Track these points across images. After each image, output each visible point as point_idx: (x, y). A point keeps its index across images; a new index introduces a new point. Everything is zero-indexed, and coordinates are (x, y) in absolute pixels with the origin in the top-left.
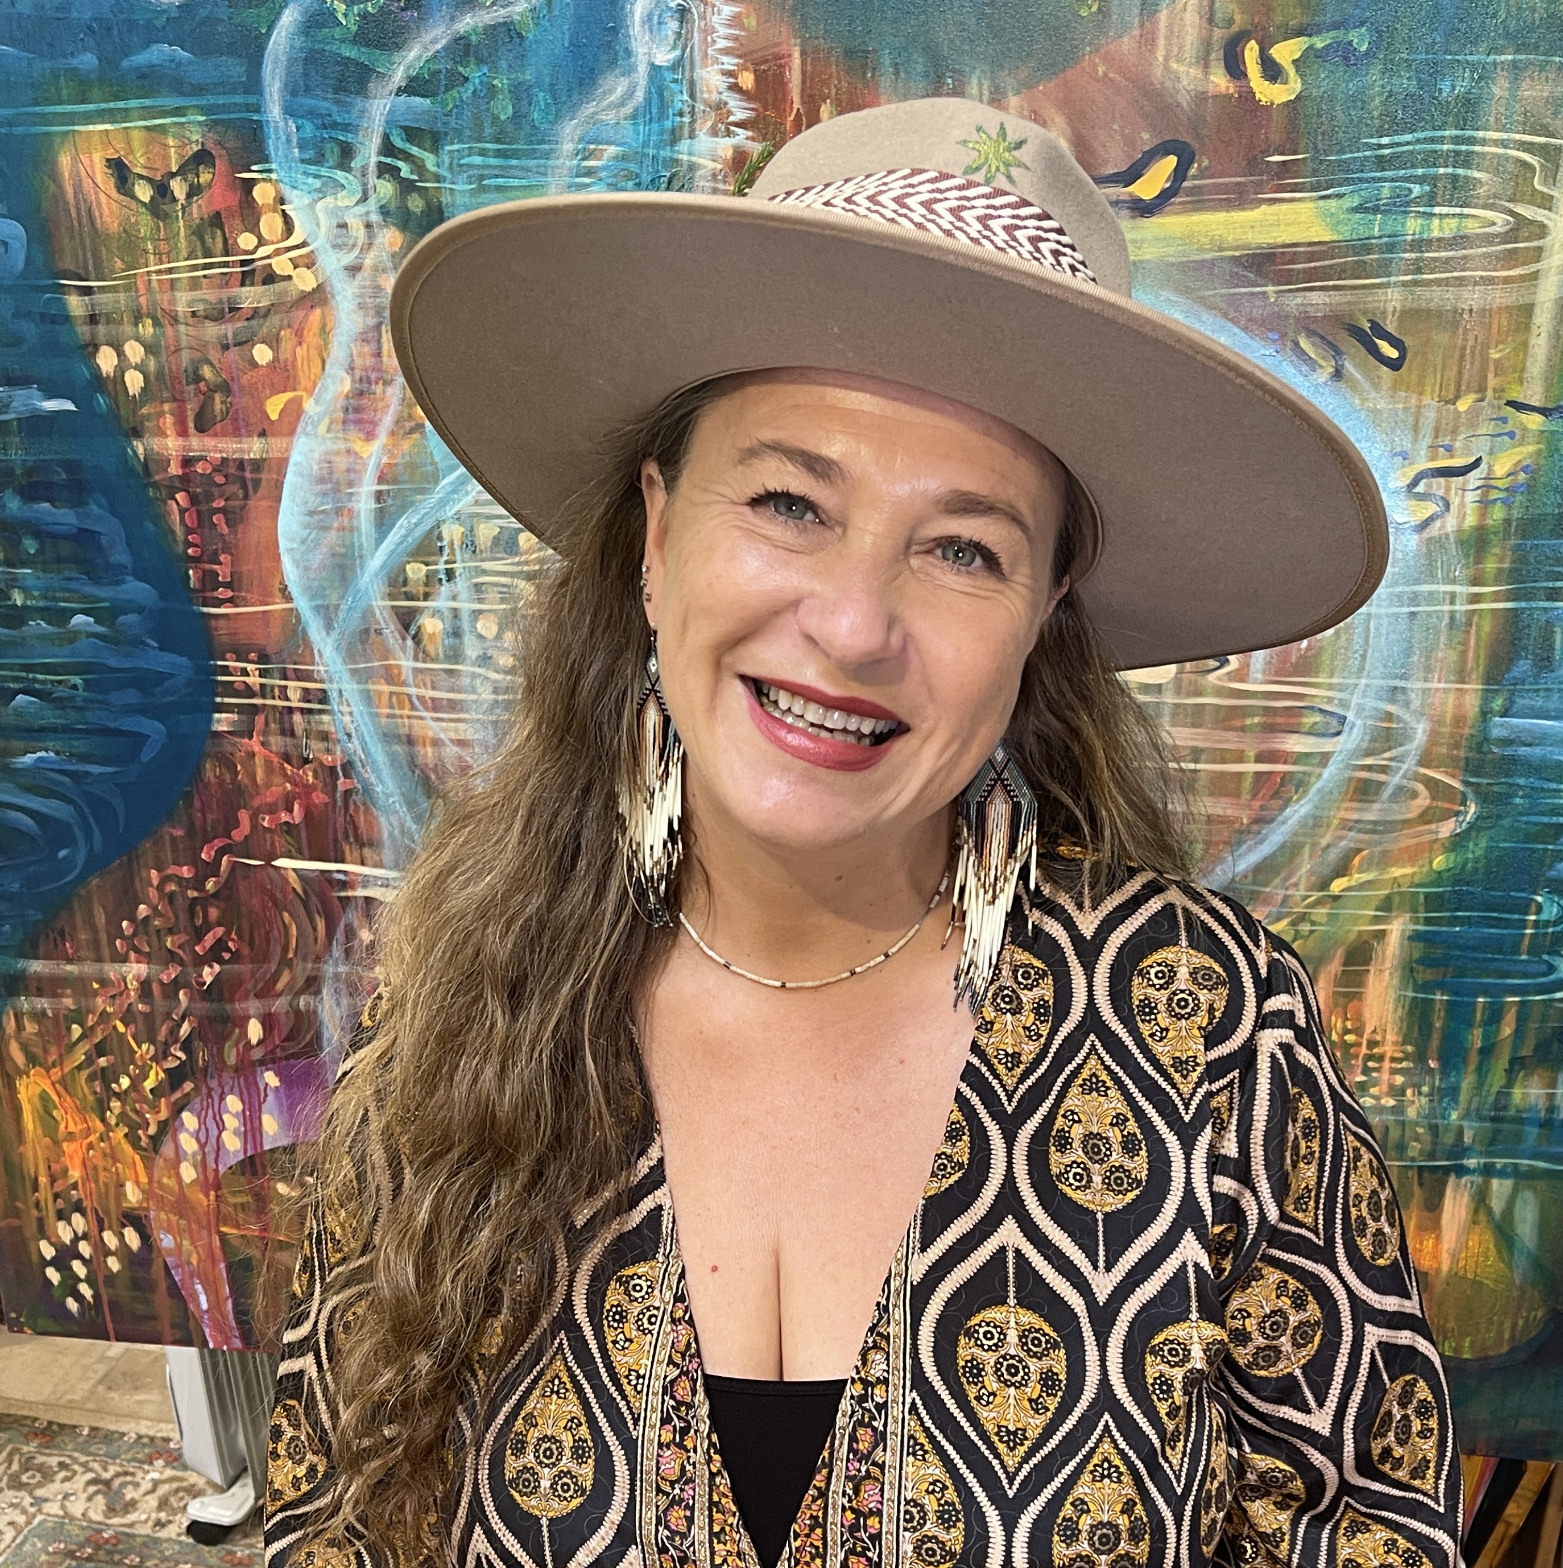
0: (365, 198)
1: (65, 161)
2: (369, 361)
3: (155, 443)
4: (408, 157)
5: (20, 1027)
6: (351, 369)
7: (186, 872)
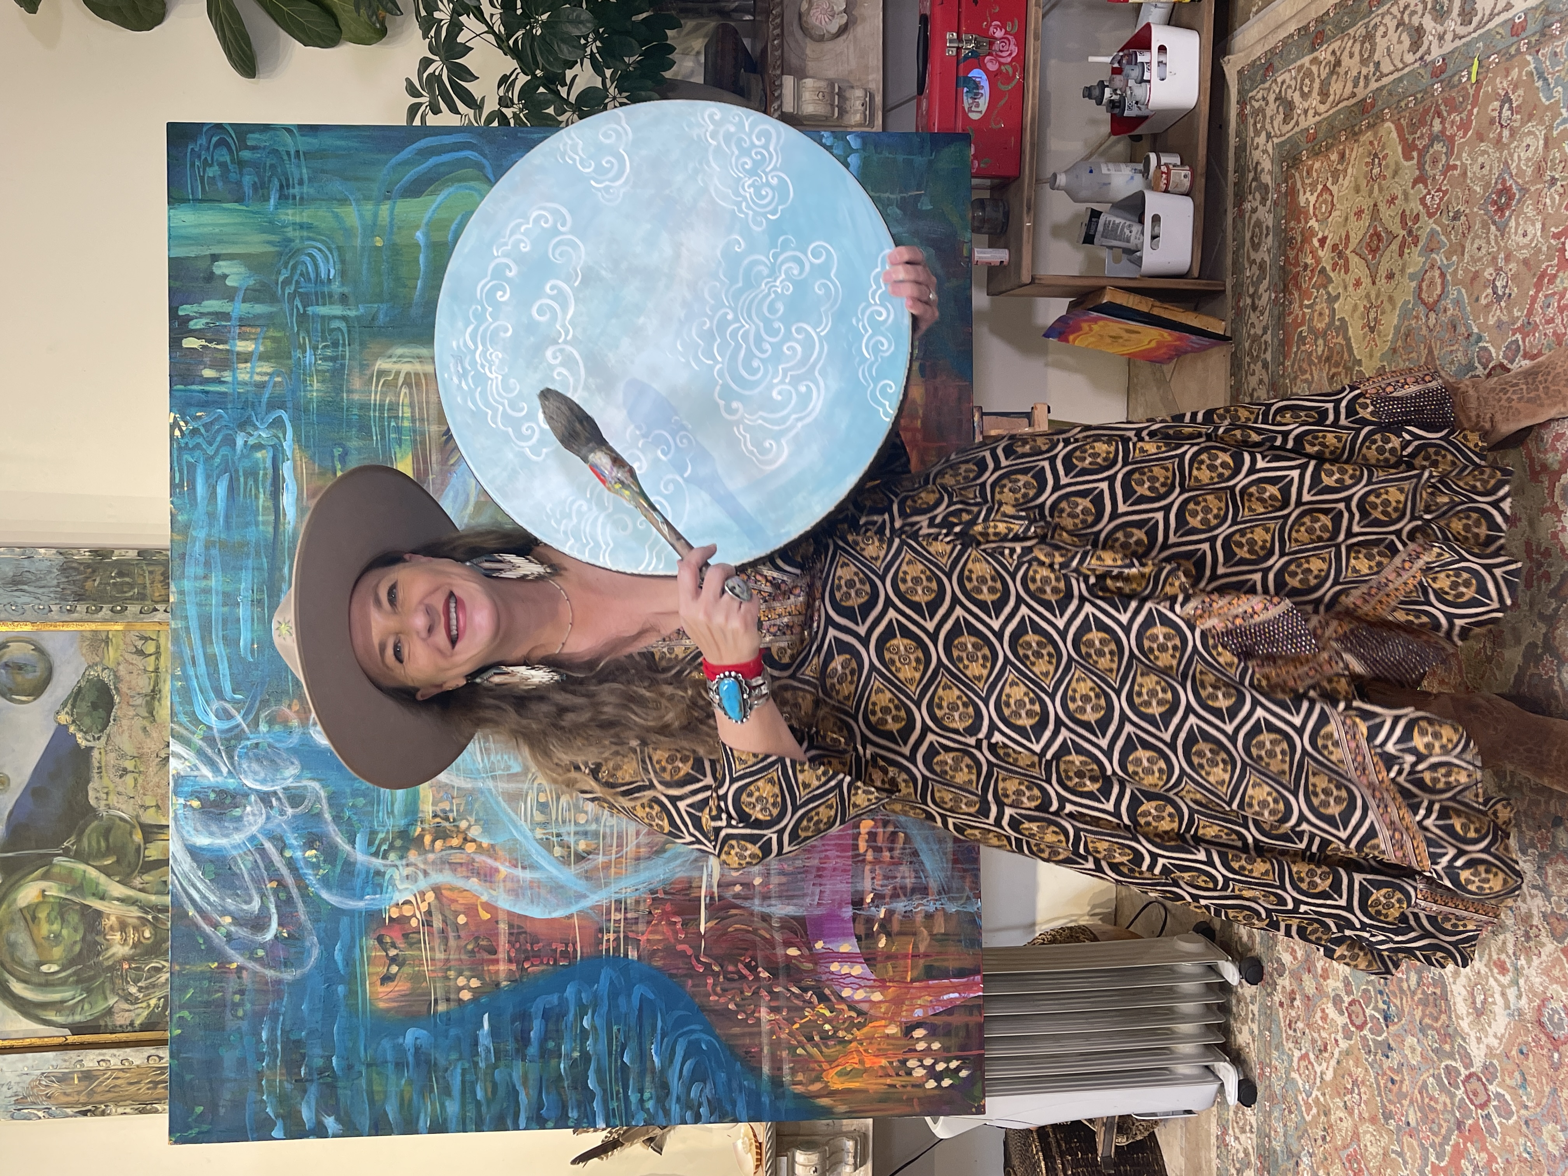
0: (396, 866)
1: (381, 1005)
2: (464, 869)
3: (502, 976)
4: (379, 846)
5: (800, 1083)
6: (468, 878)
7: (710, 981)
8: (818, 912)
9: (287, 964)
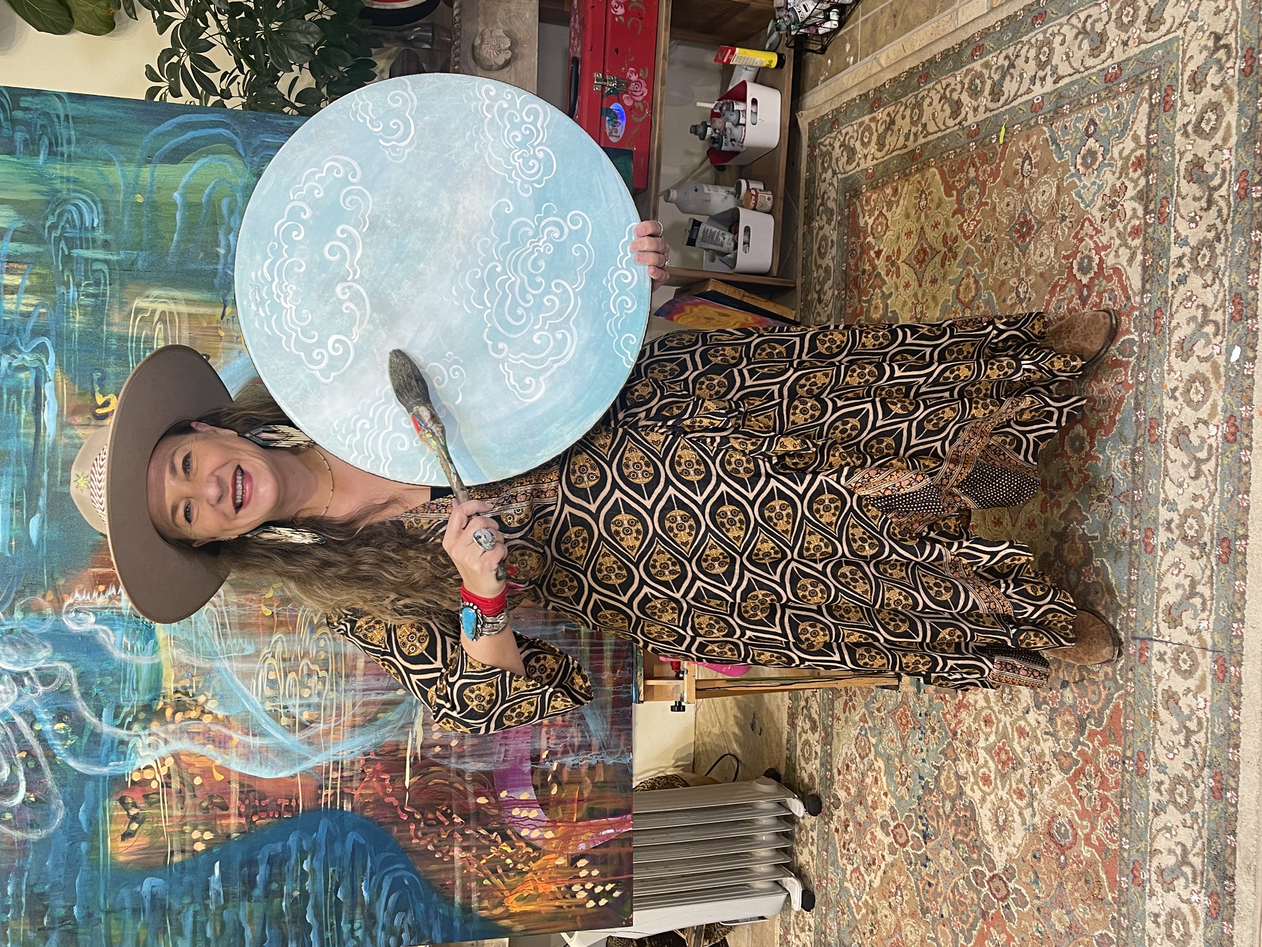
0: (139, 736)
1: (122, 858)
2: (201, 737)
3: (233, 828)
4: (124, 718)
5: (485, 908)
6: (204, 744)
7: (413, 827)
8: (502, 767)
9: (33, 825)
